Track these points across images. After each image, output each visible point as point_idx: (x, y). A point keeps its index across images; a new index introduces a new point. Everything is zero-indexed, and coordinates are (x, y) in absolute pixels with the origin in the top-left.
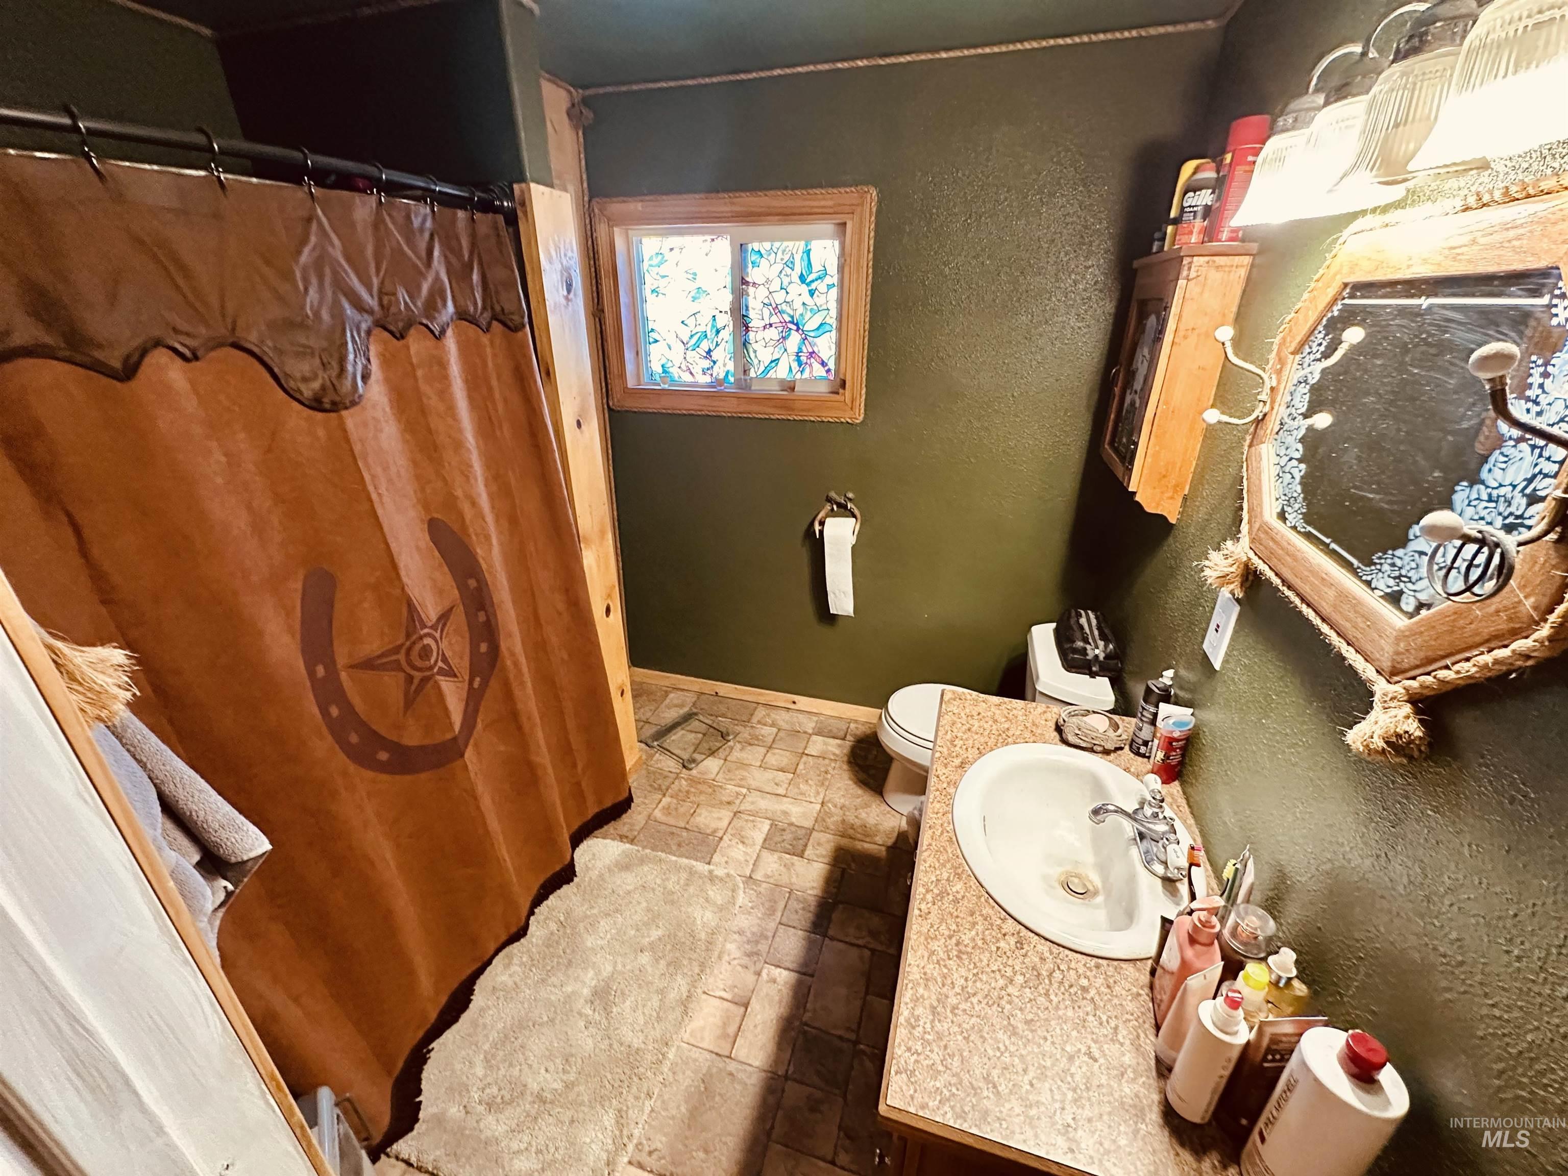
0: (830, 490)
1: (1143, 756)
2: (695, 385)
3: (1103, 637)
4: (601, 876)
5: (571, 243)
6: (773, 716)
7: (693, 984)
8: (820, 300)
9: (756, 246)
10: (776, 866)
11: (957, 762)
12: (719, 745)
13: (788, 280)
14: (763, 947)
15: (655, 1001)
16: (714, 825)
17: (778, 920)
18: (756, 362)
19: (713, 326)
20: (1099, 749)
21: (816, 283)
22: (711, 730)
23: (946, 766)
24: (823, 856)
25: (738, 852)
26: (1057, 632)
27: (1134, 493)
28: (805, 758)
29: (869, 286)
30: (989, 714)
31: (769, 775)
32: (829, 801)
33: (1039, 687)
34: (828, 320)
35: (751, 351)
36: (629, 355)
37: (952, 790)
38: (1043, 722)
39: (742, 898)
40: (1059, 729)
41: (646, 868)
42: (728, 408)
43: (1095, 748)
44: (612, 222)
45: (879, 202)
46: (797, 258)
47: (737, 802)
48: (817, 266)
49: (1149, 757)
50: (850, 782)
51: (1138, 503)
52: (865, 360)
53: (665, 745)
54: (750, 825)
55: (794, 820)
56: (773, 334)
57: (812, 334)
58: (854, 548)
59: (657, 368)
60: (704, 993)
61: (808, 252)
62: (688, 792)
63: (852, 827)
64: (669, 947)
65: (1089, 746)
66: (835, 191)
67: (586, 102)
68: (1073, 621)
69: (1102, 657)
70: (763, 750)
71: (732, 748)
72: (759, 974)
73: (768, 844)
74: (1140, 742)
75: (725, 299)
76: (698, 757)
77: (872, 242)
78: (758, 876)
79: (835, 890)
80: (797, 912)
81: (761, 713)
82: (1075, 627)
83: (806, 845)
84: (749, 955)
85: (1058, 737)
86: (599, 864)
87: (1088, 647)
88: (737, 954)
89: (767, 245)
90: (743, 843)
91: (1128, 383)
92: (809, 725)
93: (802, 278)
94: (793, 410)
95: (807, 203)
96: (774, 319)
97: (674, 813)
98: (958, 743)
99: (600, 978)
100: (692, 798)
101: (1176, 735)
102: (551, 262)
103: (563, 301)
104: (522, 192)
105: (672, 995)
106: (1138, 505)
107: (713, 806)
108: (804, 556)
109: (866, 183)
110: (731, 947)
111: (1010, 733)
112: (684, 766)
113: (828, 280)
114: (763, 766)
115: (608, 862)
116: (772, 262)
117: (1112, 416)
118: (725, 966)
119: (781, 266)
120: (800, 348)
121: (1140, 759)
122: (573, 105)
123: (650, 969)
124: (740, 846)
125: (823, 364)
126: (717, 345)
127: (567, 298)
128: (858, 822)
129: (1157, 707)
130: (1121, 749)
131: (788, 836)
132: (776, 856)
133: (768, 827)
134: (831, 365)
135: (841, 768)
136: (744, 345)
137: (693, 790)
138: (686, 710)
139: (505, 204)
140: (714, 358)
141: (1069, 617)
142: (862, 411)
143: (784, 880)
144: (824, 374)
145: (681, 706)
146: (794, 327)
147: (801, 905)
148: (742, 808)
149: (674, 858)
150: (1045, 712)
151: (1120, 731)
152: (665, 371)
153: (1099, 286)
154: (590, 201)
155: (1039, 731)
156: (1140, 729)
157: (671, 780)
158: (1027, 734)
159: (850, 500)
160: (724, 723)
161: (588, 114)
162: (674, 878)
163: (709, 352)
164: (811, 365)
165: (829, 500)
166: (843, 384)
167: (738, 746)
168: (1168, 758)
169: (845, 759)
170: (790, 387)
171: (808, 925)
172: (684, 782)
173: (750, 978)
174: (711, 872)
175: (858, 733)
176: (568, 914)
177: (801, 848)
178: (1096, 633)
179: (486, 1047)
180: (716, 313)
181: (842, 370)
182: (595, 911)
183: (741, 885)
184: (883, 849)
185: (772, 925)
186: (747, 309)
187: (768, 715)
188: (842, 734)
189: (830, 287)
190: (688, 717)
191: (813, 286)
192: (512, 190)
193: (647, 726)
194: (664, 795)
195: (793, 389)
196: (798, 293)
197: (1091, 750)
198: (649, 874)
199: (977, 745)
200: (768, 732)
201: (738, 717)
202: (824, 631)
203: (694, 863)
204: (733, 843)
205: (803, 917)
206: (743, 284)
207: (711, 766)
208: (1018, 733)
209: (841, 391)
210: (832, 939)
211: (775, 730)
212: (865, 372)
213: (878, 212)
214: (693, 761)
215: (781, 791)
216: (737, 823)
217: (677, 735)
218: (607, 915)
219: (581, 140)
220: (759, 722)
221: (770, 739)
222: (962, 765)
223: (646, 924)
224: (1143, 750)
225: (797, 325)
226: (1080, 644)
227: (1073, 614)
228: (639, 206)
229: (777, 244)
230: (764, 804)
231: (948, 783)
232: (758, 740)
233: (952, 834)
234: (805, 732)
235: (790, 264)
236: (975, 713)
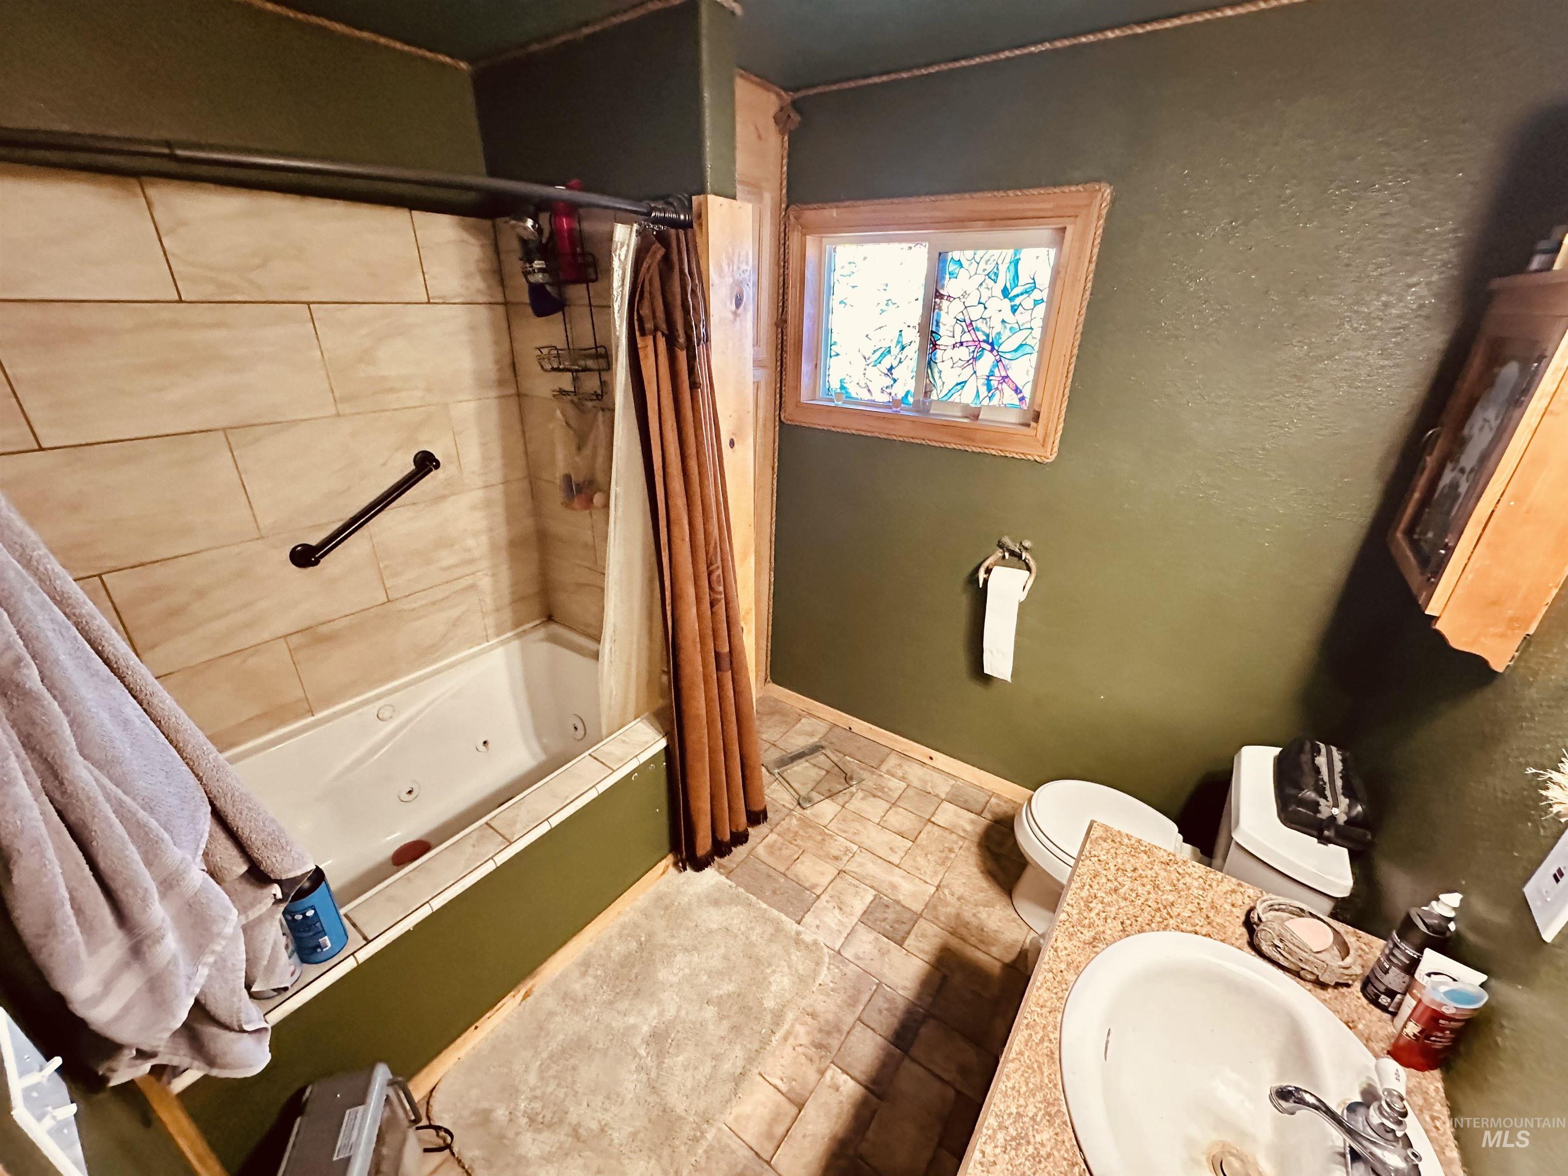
0: (1003, 535)
1: (1384, 1009)
2: (873, 403)
3: (1348, 791)
4: (690, 904)
5: (747, 254)
6: (906, 768)
7: (751, 1059)
8: (1022, 317)
9: (956, 255)
10: (868, 947)
11: (1088, 935)
12: (840, 788)
13: (988, 293)
14: (835, 1043)
15: (707, 1068)
16: (814, 879)
17: (857, 1015)
18: (939, 383)
19: (898, 342)
20: (1309, 977)
21: (1021, 298)
22: (837, 769)
23: (1071, 936)
24: (925, 953)
25: (832, 918)
26: (1280, 765)
27: (1434, 619)
28: (929, 826)
29: (1085, 304)
30: (1150, 873)
31: (887, 836)
32: (947, 886)
33: (1237, 837)
34: (1029, 341)
35: (936, 371)
36: (806, 368)
37: (1070, 977)
38: (1228, 907)
39: (824, 976)
40: (1250, 925)
41: (735, 909)
42: (901, 432)
43: (1302, 973)
44: (806, 230)
45: (1113, 202)
46: (1003, 268)
47: (846, 858)
48: (1024, 279)
49: (1394, 1014)
50: (976, 870)
51: (1438, 634)
52: (1067, 391)
53: (784, 775)
54: (852, 890)
55: (901, 898)
56: (964, 353)
57: (1008, 356)
58: (1022, 606)
59: (835, 385)
60: (760, 1074)
61: (1016, 263)
62: (796, 833)
63: (966, 925)
64: (735, 1008)
65: (1292, 967)
66: (1057, 190)
67: (795, 104)
68: (1305, 758)
69: (1342, 819)
70: (886, 806)
71: (852, 795)
72: (822, 1073)
73: (867, 918)
74: (1382, 988)
75: (915, 313)
76: (816, 796)
77: (1096, 250)
78: (848, 953)
79: (930, 999)
80: (880, 1011)
81: (893, 761)
82: (1307, 768)
83: (909, 933)
84: (819, 1046)
85: (1246, 937)
86: (691, 891)
87: (1322, 801)
88: (804, 1040)
89: (969, 254)
90: (841, 909)
91: (1451, 455)
92: (943, 788)
93: (1005, 292)
94: (973, 440)
95: (1020, 206)
96: (967, 337)
97: (777, 853)
98: (1097, 906)
99: (664, 1019)
100: (799, 842)
101: (1449, 1010)
102: (721, 274)
103: (731, 316)
104: (700, 205)
105: (726, 1067)
106: (1439, 635)
107: (819, 857)
108: (963, 602)
109: (1098, 180)
110: (800, 1030)
111: (1175, 911)
112: (799, 804)
113: (1036, 295)
114: (882, 825)
115: (699, 890)
116: (973, 273)
117: (1417, 495)
118: (788, 1049)
119: (981, 278)
120: (992, 371)
121: (1378, 1011)
122: (782, 109)
123: (711, 1027)
124: (837, 911)
125: (1017, 390)
126: (900, 362)
127: (735, 314)
128: (975, 922)
129: (1421, 952)
130: (1348, 986)
131: (891, 915)
132: (872, 936)
133: (871, 898)
134: (1027, 392)
135: (968, 849)
136: (929, 363)
137: (801, 832)
138: (815, 740)
139: (682, 217)
140: (895, 376)
141: (1301, 750)
142: (1056, 449)
143: (875, 968)
144: (1017, 402)
145: (812, 735)
146: (988, 347)
147: (886, 1006)
148: (848, 868)
149: (765, 906)
150: (1233, 891)
151: (1348, 960)
152: (842, 387)
153: (1423, 313)
154: (787, 207)
155: (1219, 920)
156: (1386, 972)
157: (782, 815)
158: (1199, 920)
159: (1026, 549)
160: (851, 764)
161: (796, 117)
162: (758, 930)
163: (892, 368)
164: (1002, 391)
165: (1001, 546)
166: (1037, 417)
167: (860, 794)
168: (1428, 1037)
169: (976, 839)
170: (974, 415)
171: (889, 1033)
172: (794, 821)
173: (812, 1076)
174: (798, 933)
175: (997, 810)
176: (650, 936)
177: (902, 934)
178: (1339, 783)
179: (545, 1055)
180: (904, 328)
181: (1038, 400)
182: (675, 942)
183: (827, 960)
184: (998, 965)
185: (850, 1019)
186: (938, 325)
187: (900, 765)
188: (978, 808)
189: (1036, 303)
190: (815, 749)
191: (1017, 301)
192: (690, 201)
193: (772, 749)
194: (772, 831)
195: (976, 417)
196: (999, 308)
197: (1296, 974)
198: (735, 916)
199: (1122, 917)
200: (896, 785)
201: (866, 761)
202: (975, 688)
203: (783, 917)
204: (830, 905)
205: (887, 1022)
206: (936, 297)
207: (826, 809)
208: (1187, 914)
209: (1033, 424)
210: (914, 1060)
211: (904, 785)
212: (1065, 405)
213: (1110, 215)
214: (809, 800)
215: (895, 859)
216: (839, 883)
217: (800, 767)
218: (687, 950)
219: (786, 144)
220: (889, 772)
221: (896, 795)
222: (1093, 943)
223: (720, 973)
224: (1384, 1000)
225: (992, 344)
226: (1310, 794)
227: (1308, 746)
228: (834, 213)
229: (980, 253)
230: (872, 868)
231: (1068, 964)
232: (883, 792)
233: (1054, 1046)
234: (937, 796)
235: (994, 276)
236: (1129, 868)
